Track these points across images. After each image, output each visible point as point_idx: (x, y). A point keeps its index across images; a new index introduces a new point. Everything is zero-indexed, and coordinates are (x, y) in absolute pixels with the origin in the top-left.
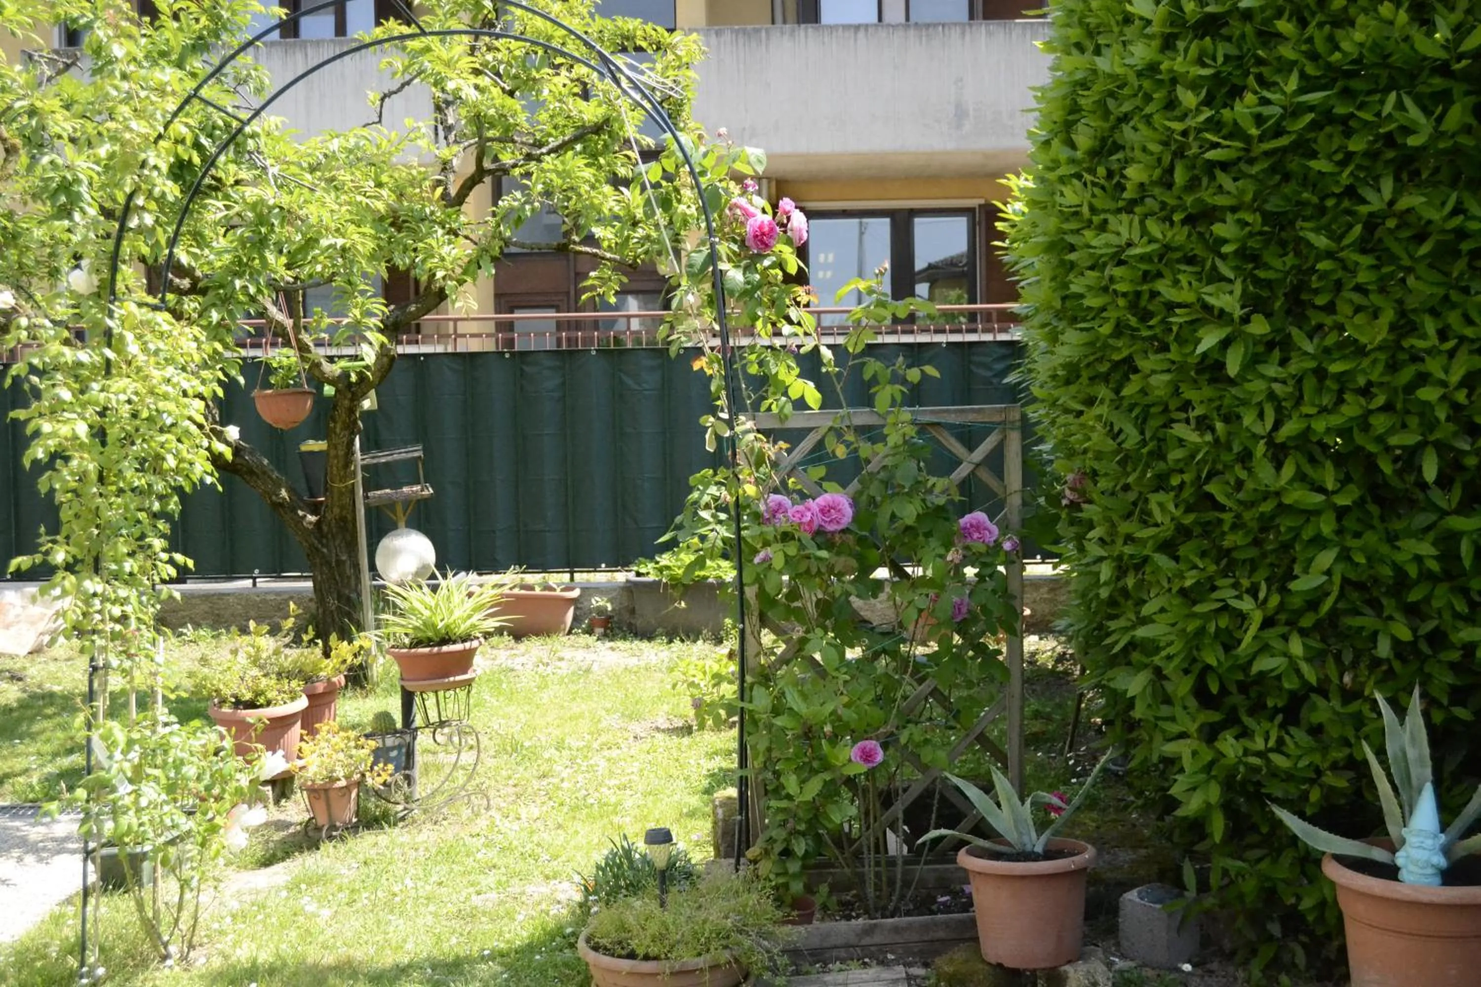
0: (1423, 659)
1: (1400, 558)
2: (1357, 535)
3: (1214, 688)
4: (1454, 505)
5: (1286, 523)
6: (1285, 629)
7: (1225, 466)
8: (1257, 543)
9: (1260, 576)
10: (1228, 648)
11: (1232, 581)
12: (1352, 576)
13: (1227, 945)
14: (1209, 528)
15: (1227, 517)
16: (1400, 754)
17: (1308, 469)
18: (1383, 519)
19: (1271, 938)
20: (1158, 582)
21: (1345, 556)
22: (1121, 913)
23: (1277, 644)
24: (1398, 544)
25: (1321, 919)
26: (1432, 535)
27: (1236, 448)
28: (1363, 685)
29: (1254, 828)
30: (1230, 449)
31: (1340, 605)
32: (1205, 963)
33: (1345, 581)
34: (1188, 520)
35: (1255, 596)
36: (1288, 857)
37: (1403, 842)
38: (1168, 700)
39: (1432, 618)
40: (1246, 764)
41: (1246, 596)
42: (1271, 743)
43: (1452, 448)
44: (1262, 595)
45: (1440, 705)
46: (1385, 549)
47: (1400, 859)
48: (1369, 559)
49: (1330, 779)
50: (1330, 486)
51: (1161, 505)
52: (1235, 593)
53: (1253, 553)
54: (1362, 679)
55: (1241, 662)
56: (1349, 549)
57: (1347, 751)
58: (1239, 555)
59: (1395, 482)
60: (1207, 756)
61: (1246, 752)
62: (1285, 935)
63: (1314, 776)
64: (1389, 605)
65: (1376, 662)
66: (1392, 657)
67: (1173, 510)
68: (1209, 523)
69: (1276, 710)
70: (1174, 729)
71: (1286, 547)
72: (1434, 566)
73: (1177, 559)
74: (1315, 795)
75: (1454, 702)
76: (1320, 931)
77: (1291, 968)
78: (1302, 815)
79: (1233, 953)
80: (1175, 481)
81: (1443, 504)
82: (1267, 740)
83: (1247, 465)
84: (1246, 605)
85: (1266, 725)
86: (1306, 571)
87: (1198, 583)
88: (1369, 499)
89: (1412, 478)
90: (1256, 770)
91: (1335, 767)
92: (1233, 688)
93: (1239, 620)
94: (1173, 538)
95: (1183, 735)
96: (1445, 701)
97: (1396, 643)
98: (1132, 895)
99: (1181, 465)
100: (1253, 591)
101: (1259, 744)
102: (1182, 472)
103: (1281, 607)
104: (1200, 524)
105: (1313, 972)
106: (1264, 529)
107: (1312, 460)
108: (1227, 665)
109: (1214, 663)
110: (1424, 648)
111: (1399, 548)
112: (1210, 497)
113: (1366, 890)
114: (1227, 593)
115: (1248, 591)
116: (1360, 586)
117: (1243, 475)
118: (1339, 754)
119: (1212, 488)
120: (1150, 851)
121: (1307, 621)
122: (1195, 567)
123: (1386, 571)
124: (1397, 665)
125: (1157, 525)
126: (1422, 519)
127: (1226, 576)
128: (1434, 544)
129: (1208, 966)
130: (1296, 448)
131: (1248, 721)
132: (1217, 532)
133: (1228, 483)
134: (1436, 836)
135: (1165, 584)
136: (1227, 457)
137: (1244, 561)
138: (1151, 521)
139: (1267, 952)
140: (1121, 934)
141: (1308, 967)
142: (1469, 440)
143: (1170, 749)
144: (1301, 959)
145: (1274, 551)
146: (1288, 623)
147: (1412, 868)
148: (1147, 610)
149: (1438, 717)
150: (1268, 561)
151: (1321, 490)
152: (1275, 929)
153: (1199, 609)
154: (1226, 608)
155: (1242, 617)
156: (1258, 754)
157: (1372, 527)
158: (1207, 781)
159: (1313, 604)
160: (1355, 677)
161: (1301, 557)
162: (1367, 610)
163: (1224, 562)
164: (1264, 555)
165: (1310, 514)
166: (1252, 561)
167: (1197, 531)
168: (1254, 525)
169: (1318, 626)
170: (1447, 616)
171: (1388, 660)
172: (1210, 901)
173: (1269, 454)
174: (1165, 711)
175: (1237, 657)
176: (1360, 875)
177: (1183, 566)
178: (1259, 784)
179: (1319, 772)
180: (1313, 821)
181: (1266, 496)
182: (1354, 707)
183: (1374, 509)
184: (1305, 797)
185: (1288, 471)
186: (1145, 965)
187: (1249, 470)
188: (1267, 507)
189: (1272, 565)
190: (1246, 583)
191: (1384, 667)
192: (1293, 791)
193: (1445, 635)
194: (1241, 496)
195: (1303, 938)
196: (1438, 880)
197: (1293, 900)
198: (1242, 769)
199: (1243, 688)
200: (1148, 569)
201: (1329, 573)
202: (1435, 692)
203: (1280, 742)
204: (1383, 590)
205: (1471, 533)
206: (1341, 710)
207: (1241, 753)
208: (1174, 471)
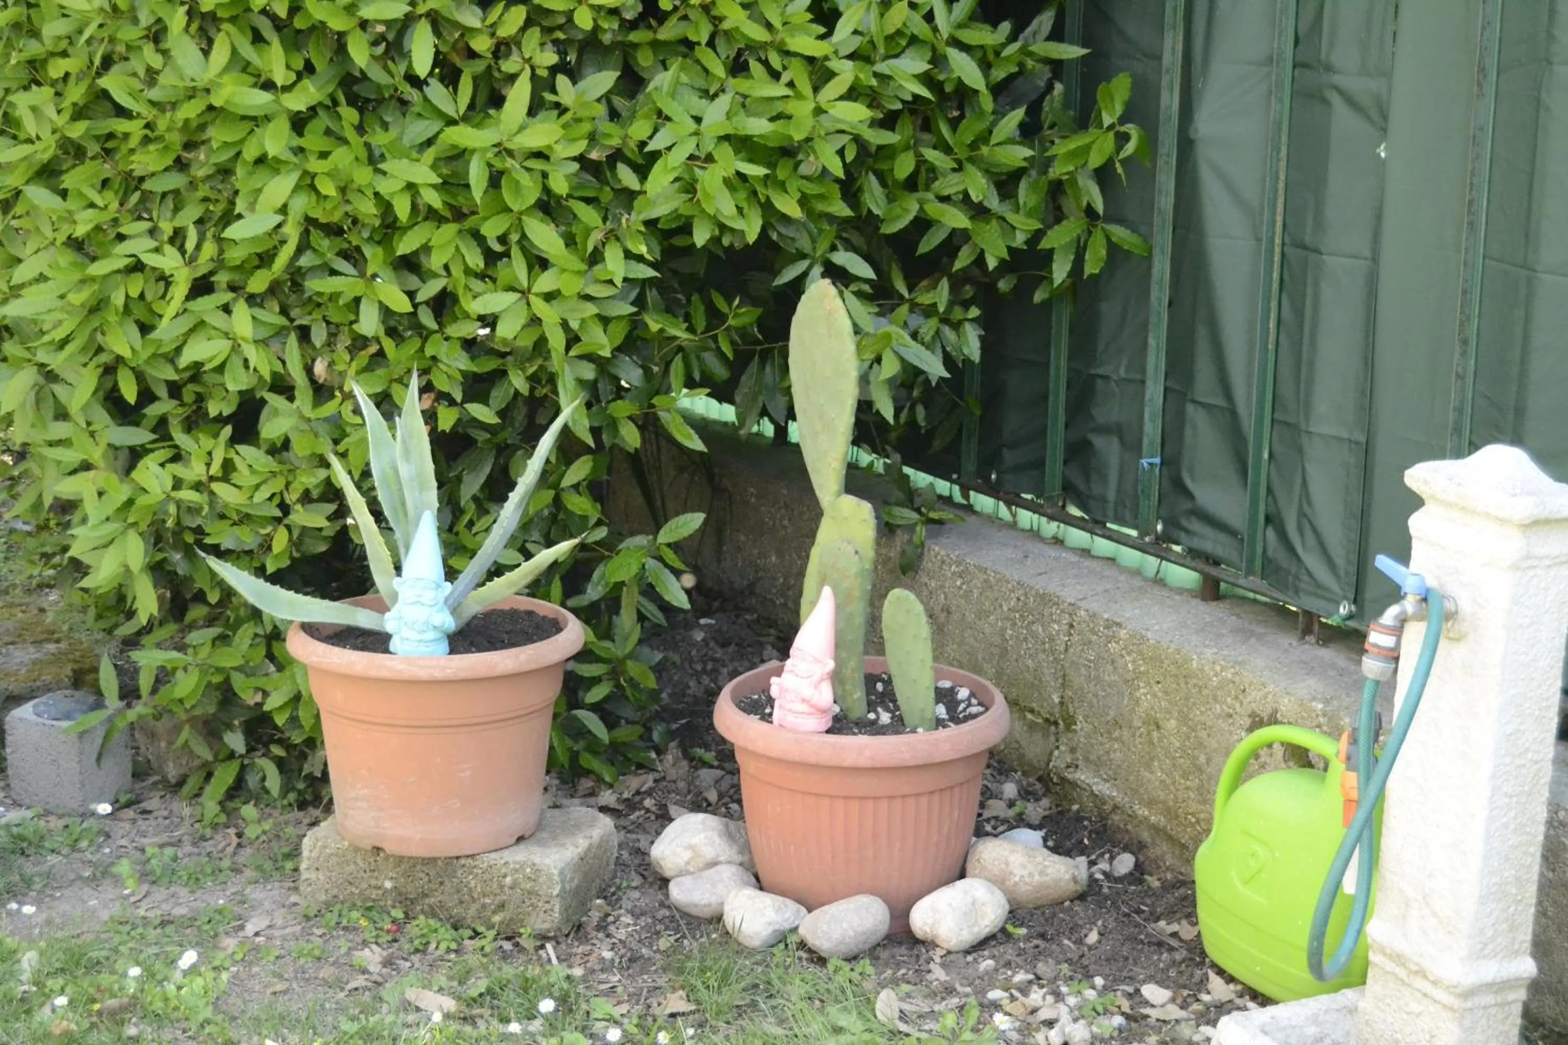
0: (424, 335)
1: (386, 187)
2: (324, 155)
3: (130, 393)
4: (463, 108)
5: (217, 135)
6: (229, 296)
7: (129, 47)
8: (181, 165)
9: (188, 217)
10: (145, 329)
11: (146, 225)
12: (316, 214)
13: (172, 772)
14: (110, 145)
15: (134, 128)
16: (390, 472)
17: (247, 51)
18: (360, 129)
19: (232, 755)
20: (38, 229)
21: (308, 183)
22: (9, 739)
23: (217, 319)
24: (381, 166)
25: (294, 720)
26: (430, 154)
27: (145, 19)
28: (342, 374)
29: (200, 597)
30: (135, 21)
31: (305, 261)
32: (139, 802)
33: (310, 222)
34: (77, 131)
35: (182, 250)
36: (245, 636)
37: (395, 597)
38: (62, 415)
39: (436, 275)
40: (179, 504)
41: (168, 248)
42: (215, 469)
43: (456, 25)
44: (190, 245)
45: (452, 402)
46: (363, 176)
47: (390, 623)
48: (343, 190)
49: (302, 517)
50: (281, 77)
51: (34, 109)
52: (153, 244)
53: (176, 181)
54: (340, 367)
55: (164, 349)
56: (313, 176)
57: (322, 474)
58: (155, 186)
59: (377, 74)
60: (121, 493)
61: (178, 484)
62: (250, 750)
63: (278, 513)
64: (374, 255)
65: (359, 342)
66: (382, 333)
67: (53, 115)
68: (111, 136)
69: (221, 420)
70: (71, 457)
71: (225, 172)
72: (433, 199)
73: (64, 194)
74: (281, 541)
75: (469, 397)
76: (297, 738)
77: (260, 796)
78: (260, 572)
79: (181, 783)
80: (57, 69)
81: (449, 109)
82: (208, 465)
83: (163, 46)
84: (169, 261)
85: (207, 442)
86: (252, 206)
87: (98, 228)
88: (342, 98)
89: (402, 69)
90: (194, 510)
91: (306, 498)
92: (162, 392)
93: (162, 284)
94: (54, 159)
95: (86, 466)
96: (458, 397)
97: (386, 312)
98: (25, 712)
99: (64, 44)
100: (177, 238)
101: (195, 470)
102: (64, 54)
103: (219, 263)
104: (97, 138)
105: (292, 796)
106: (189, 146)
107: (258, 38)
108: (145, 354)
109: (127, 353)
110: (427, 318)
111: (384, 173)
112: (105, 95)
113: (343, 670)
114: (140, 246)
115: (172, 241)
116: (333, 230)
117: (156, 61)
118: (311, 479)
119: (110, 82)
120: (63, 645)
121: (258, 283)
122: (92, 205)
123: (367, 209)
124: (389, 345)
125: (30, 141)
126: (419, 129)
127: (140, 218)
128: (434, 167)
129: (145, 805)
130: (233, 20)
131: (181, 438)
132: (124, 149)
133: (135, 74)
134: (438, 586)
135: (49, 234)
136: (129, 33)
137: (164, 195)
138: (22, 136)
139: (225, 776)
140: (10, 772)
141: (286, 789)
142: (479, 11)
143: (68, 488)
144: (274, 782)
145: (209, 177)
146: (233, 288)
147: (406, 633)
148: (21, 274)
149: (447, 419)
150: (201, 194)
151: (269, 85)
152: (236, 741)
153: (98, 269)
154: (137, 267)
155: (165, 280)
156: (198, 486)
157: (344, 141)
158: (124, 533)
159: (265, 259)
160: (331, 365)
161: (244, 189)
162: (342, 265)
163: (135, 197)
164: (193, 185)
165: (256, 121)
166: (176, 192)
167: (93, 148)
168: (176, 139)
169: (274, 289)
170: (457, 271)
171: (377, 340)
172: (140, 709)
173: (194, 27)
174: (60, 430)
175: (160, 343)
176: (336, 649)
177: (72, 204)
178: (199, 531)
179: (285, 508)
180: (277, 579)
181: (192, 94)
182: (329, 409)
183: (350, 115)
184: (266, 546)
185: (220, 54)
186: (47, 813)
187: (165, 53)
188: (190, 111)
189: (206, 200)
190: (167, 228)
191: (373, 349)
192: (247, 538)
193: (455, 299)
194: (155, 94)
195: (277, 750)
196: (444, 646)
197: (258, 698)
198: (172, 509)
199: (175, 390)
200: (18, 209)
201: (283, 210)
202: (442, 384)
203: (228, 466)
204: (366, 235)
205: (484, 150)
206: (312, 415)
207: (169, 484)
208: (53, 54)
